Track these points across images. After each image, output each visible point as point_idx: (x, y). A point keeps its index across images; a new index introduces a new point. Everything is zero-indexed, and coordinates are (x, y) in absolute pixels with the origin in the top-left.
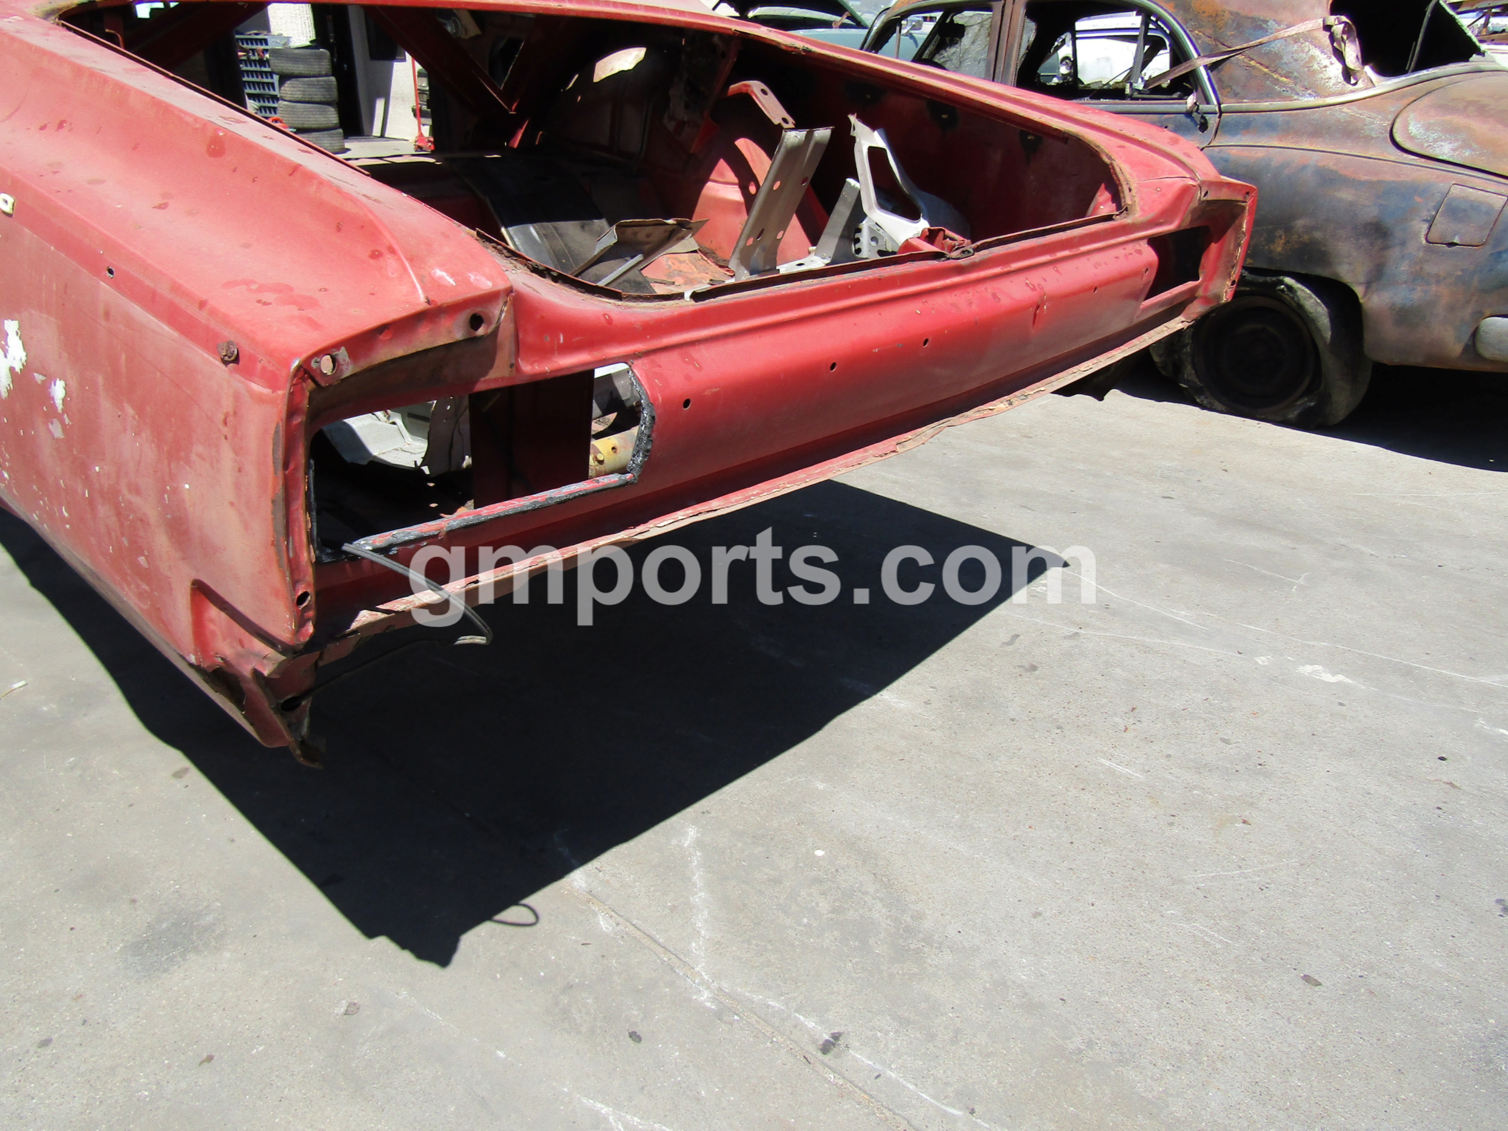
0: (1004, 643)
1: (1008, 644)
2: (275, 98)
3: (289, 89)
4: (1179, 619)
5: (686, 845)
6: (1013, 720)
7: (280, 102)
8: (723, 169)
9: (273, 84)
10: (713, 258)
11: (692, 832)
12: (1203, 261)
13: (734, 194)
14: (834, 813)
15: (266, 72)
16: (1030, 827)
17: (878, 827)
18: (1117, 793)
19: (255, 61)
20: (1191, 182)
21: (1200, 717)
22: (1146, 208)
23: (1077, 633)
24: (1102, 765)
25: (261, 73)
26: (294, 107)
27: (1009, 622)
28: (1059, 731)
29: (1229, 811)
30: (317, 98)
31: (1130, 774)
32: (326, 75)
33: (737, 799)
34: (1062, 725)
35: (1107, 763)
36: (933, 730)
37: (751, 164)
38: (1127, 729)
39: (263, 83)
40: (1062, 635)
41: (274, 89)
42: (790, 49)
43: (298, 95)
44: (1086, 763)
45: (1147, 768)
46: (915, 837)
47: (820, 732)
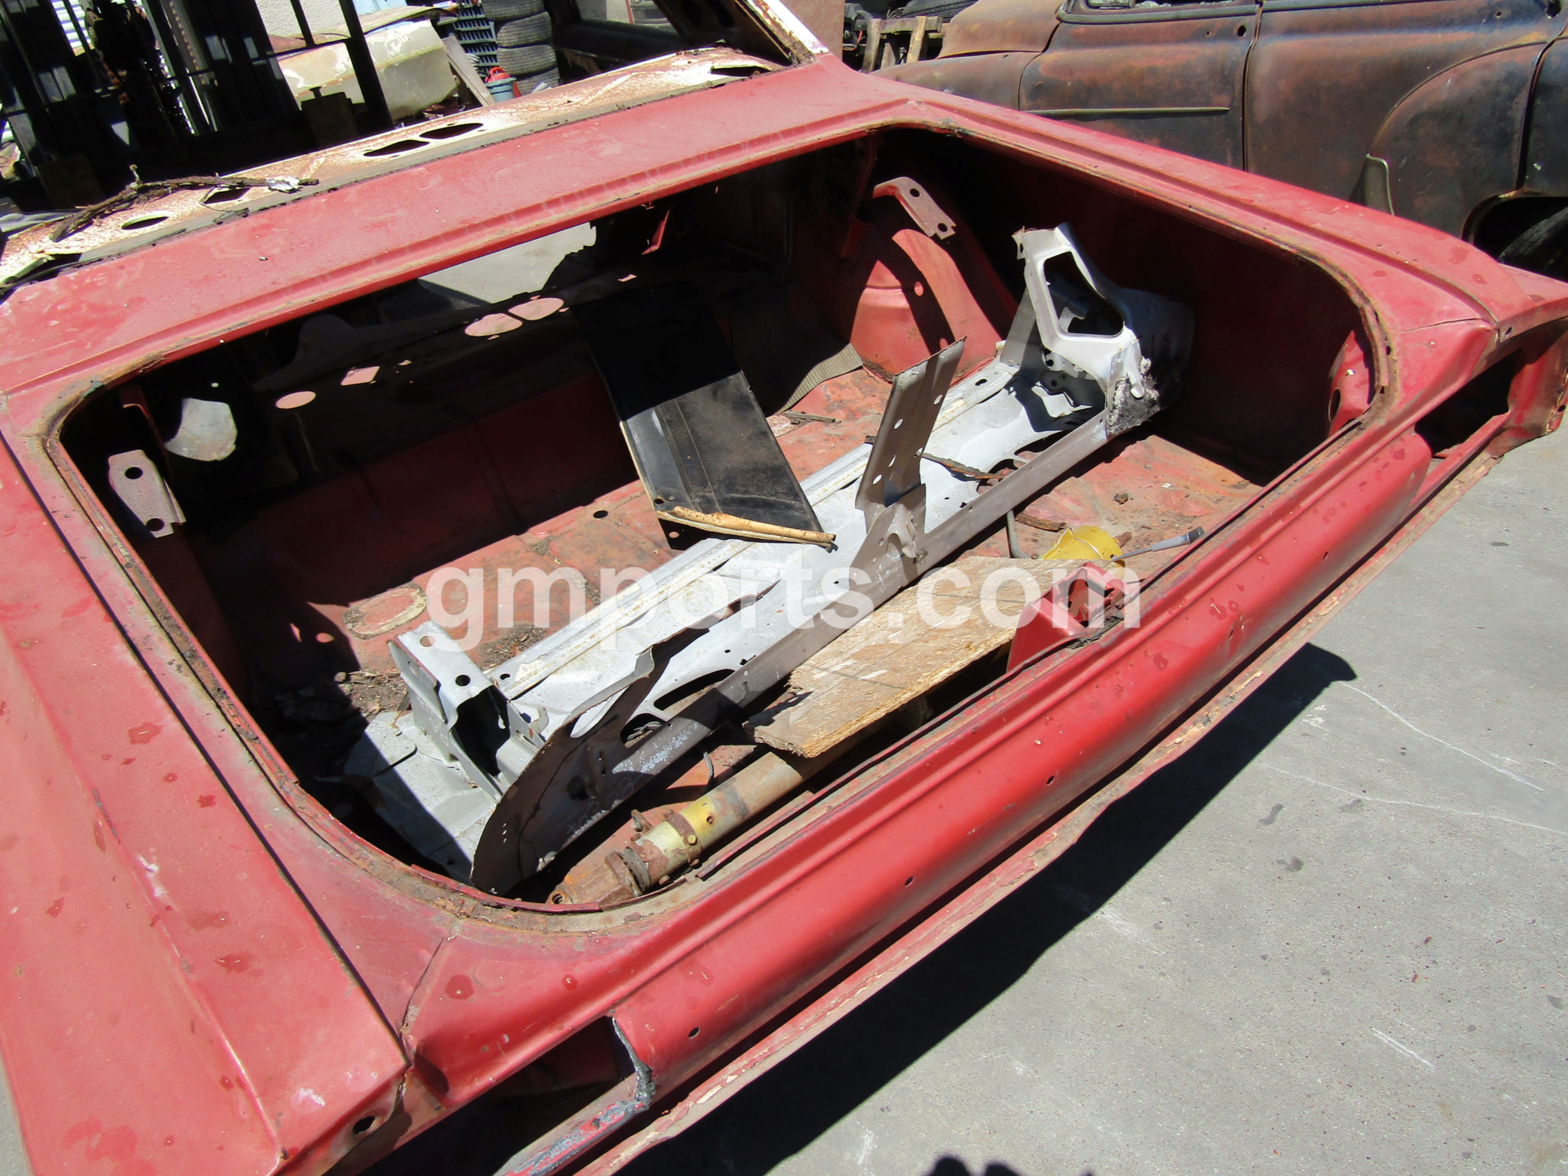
0: (1261, 820)
1: (1268, 821)
2: (494, 46)
3: (505, 36)
4: (1502, 771)
5: (860, 1162)
6: (1264, 957)
7: (499, 49)
8: (882, 274)
9: (489, 30)
10: (881, 373)
11: (868, 1140)
12: (1513, 386)
13: (897, 300)
14: (1032, 1116)
15: (481, 19)
16: (1275, 1151)
17: (1083, 1142)
18: (1396, 1094)
19: (470, 9)
20: (1483, 325)
21: (1520, 956)
22: (1412, 382)
23: (1359, 801)
24: (1378, 1042)
25: (477, 20)
26: (512, 53)
27: (1271, 782)
28: (1324, 979)
29: (1552, 1133)
30: (532, 39)
31: (1415, 1060)
32: (539, 12)
33: (921, 1088)
34: (1329, 968)
35: (1386, 1039)
36: (1162, 974)
37: (914, 260)
38: (1416, 976)
39: (481, 31)
40: (1340, 805)
41: (492, 37)
42: (943, 132)
43: (515, 40)
44: (1357, 1039)
45: (1439, 1049)
46: (1128, 1162)
47: (1025, 976)
